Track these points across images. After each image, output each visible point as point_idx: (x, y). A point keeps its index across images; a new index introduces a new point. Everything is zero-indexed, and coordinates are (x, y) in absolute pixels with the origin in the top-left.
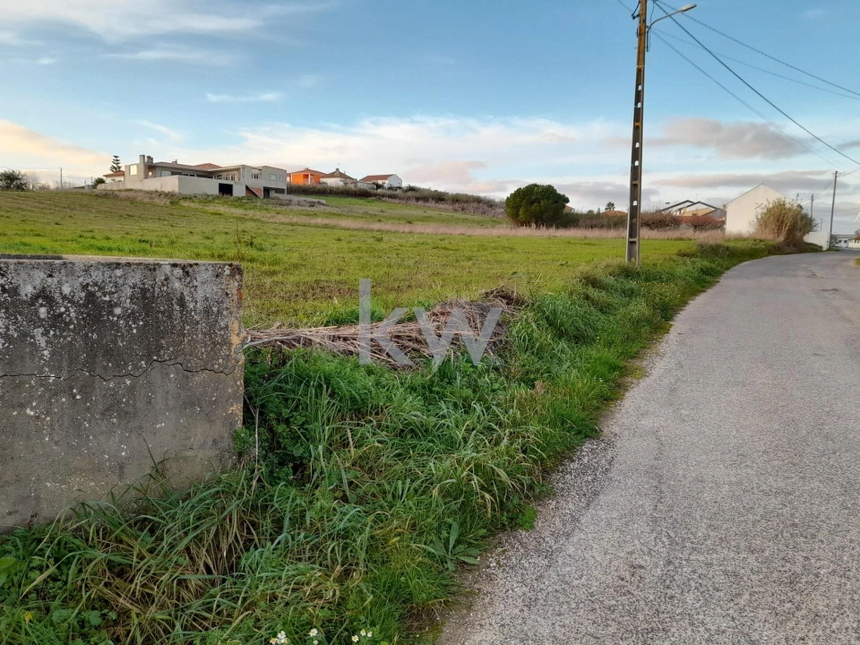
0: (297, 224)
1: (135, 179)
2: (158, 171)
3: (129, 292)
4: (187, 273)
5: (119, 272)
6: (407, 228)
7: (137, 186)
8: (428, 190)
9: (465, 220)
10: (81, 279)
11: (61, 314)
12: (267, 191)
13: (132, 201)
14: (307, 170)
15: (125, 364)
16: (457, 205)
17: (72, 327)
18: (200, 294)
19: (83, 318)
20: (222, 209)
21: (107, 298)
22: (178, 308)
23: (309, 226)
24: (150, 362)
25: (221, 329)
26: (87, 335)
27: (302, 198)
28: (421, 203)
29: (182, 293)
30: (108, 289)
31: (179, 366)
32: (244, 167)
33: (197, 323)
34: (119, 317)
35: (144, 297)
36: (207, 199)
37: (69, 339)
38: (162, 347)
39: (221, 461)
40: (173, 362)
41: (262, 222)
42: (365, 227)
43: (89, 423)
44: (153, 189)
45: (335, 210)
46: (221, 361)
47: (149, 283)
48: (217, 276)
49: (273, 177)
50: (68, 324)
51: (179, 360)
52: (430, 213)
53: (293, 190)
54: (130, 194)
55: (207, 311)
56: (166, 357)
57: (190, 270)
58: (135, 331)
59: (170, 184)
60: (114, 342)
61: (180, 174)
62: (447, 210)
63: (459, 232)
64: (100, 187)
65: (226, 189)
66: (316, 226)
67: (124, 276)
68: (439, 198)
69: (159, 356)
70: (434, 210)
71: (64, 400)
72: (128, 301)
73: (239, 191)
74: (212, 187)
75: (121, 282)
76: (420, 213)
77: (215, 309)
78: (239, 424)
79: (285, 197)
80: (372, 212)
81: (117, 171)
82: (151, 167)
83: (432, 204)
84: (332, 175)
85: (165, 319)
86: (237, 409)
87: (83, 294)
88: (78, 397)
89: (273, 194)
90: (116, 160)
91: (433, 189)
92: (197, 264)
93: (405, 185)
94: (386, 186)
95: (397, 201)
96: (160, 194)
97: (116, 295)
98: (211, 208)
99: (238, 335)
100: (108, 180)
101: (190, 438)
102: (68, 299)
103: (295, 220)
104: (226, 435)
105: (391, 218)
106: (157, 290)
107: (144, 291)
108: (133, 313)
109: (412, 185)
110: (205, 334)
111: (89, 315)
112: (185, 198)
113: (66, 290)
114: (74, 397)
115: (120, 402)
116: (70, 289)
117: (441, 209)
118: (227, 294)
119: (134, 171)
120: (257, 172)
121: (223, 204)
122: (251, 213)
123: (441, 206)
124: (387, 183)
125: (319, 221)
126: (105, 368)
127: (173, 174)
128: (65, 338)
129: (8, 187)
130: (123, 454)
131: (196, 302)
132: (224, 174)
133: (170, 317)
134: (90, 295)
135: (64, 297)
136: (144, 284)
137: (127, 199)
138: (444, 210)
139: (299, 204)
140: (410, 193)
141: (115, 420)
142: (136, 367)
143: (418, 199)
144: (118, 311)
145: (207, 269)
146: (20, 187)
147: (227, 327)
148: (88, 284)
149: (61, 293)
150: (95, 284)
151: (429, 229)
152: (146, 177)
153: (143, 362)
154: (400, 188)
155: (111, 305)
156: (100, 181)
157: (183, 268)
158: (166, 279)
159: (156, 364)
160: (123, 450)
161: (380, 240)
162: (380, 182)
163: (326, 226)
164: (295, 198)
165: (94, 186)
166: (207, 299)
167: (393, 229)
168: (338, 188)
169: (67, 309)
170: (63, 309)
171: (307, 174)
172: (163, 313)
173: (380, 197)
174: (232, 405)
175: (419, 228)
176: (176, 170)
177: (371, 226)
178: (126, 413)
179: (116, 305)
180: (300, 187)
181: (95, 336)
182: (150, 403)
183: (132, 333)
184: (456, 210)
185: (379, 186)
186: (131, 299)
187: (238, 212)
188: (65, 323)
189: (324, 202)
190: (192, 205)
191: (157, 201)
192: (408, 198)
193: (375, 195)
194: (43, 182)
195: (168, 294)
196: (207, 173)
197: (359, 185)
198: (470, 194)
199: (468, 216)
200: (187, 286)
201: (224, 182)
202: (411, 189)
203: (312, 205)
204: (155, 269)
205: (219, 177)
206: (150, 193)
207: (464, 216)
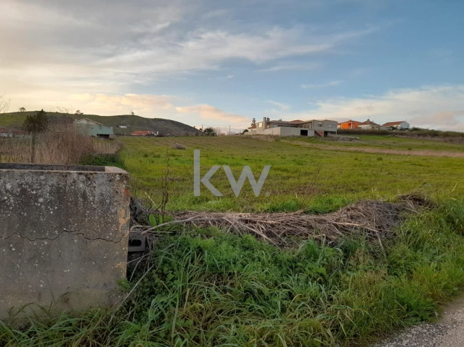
0: (339, 151)
1: (261, 130)
2: (272, 125)
3: (48, 189)
4: (89, 179)
5: (42, 177)
6: (407, 153)
7: (261, 133)
8: (427, 130)
9: (451, 148)
10: (18, 181)
11: (4, 201)
12: (326, 133)
13: (257, 140)
14: (351, 121)
15: (44, 232)
16: (447, 139)
17: (11, 208)
18: (97, 192)
19: (19, 203)
20: (300, 143)
21: (34, 192)
22: (81, 200)
23: (346, 151)
24: (61, 231)
25: (112, 214)
26: (20, 214)
27: (345, 136)
28: (421, 137)
29: (85, 191)
30: (35, 187)
31: (81, 235)
32: (314, 121)
33: (95, 209)
34: (41, 204)
35: (58, 192)
36: (294, 138)
37: (9, 215)
38: (70, 223)
39: (109, 297)
40: (77, 232)
41: (320, 150)
42: (380, 152)
43: (20, 265)
44: (268, 134)
45: (363, 143)
46: (111, 234)
47: (62, 184)
48: (110, 181)
49: (330, 126)
50: (8, 207)
51: (81, 232)
52: (426, 143)
53: (340, 132)
54: (258, 137)
55: (102, 202)
56: (73, 229)
57: (91, 177)
58: (52, 212)
59: (276, 131)
60: (38, 219)
61: (282, 126)
62: (439, 141)
63: (442, 155)
64: (246, 133)
65: (304, 133)
66: (350, 152)
67: (46, 180)
68: (435, 134)
69: (67, 228)
70: (429, 142)
71: (4, 250)
72: (48, 194)
73: (311, 133)
74: (297, 132)
75: (43, 183)
76: (420, 143)
77: (108, 201)
78: (124, 275)
79: (336, 136)
80: (387, 143)
81: (254, 126)
82: (268, 123)
83: (429, 138)
84: (365, 123)
85: (72, 206)
86: (123, 265)
87: (19, 190)
88: (13, 249)
89: (329, 135)
90: (254, 121)
91: (430, 129)
92: (96, 173)
93: (411, 127)
94: (398, 128)
95: (405, 137)
96: (271, 136)
97: (40, 191)
98: (295, 143)
99: (124, 218)
100: (250, 130)
101: (87, 281)
102: (9, 192)
103: (338, 148)
104: (113, 281)
105: (399, 147)
106: (67, 188)
107: (58, 189)
108: (51, 201)
109: (416, 127)
110: (100, 217)
111: (22, 202)
112: (283, 138)
113: (9, 186)
114: (11, 249)
115: (40, 254)
116: (10, 186)
117: (434, 141)
118: (117, 192)
119: (260, 125)
120: (321, 123)
121: (301, 140)
122: (315, 145)
123: (435, 139)
124: (399, 126)
125: (352, 149)
126: (31, 234)
127: (279, 126)
128: (7, 214)
129: (208, 135)
130: (42, 286)
131: (95, 196)
132: (304, 125)
133: (76, 205)
134: (24, 191)
135: (7, 191)
136: (59, 185)
137: (255, 139)
138: (437, 142)
139: (343, 140)
140: (414, 132)
141: (37, 265)
142: (51, 234)
143: (419, 135)
144: (41, 200)
145: (103, 176)
146: (214, 135)
147: (116, 212)
148: (22, 184)
149: (5, 189)
150: (27, 184)
151: (421, 153)
152: (266, 128)
153: (56, 232)
154: (408, 129)
155: (37, 197)
156: (246, 131)
157: (86, 176)
158: (74, 182)
159: (65, 233)
160: (41, 283)
161: (380, 159)
162: (395, 126)
163: (355, 152)
164: (341, 136)
165: (243, 134)
166: (102, 195)
167: (398, 153)
168: (368, 130)
169: (9, 198)
170: (6, 198)
171: (350, 123)
172: (71, 202)
173: (394, 135)
174: (119, 262)
175: (414, 153)
176: (280, 124)
177: (384, 151)
178: (44, 261)
179: (40, 196)
180: (345, 130)
181: (25, 214)
182: (60, 256)
183: (50, 214)
184: (446, 142)
185: (394, 128)
186: (50, 193)
187: (308, 144)
188: (7, 206)
189: (358, 138)
190: (286, 141)
191: (269, 140)
192: (413, 135)
193: (391, 134)
194: (222, 132)
195: (75, 191)
196: (296, 125)
197: (381, 128)
198: (457, 131)
199: (454, 145)
200: (88, 186)
201: (303, 129)
202: (415, 129)
203: (351, 140)
204: (66, 176)
205: (301, 127)
206: (267, 136)
207: (452, 145)
